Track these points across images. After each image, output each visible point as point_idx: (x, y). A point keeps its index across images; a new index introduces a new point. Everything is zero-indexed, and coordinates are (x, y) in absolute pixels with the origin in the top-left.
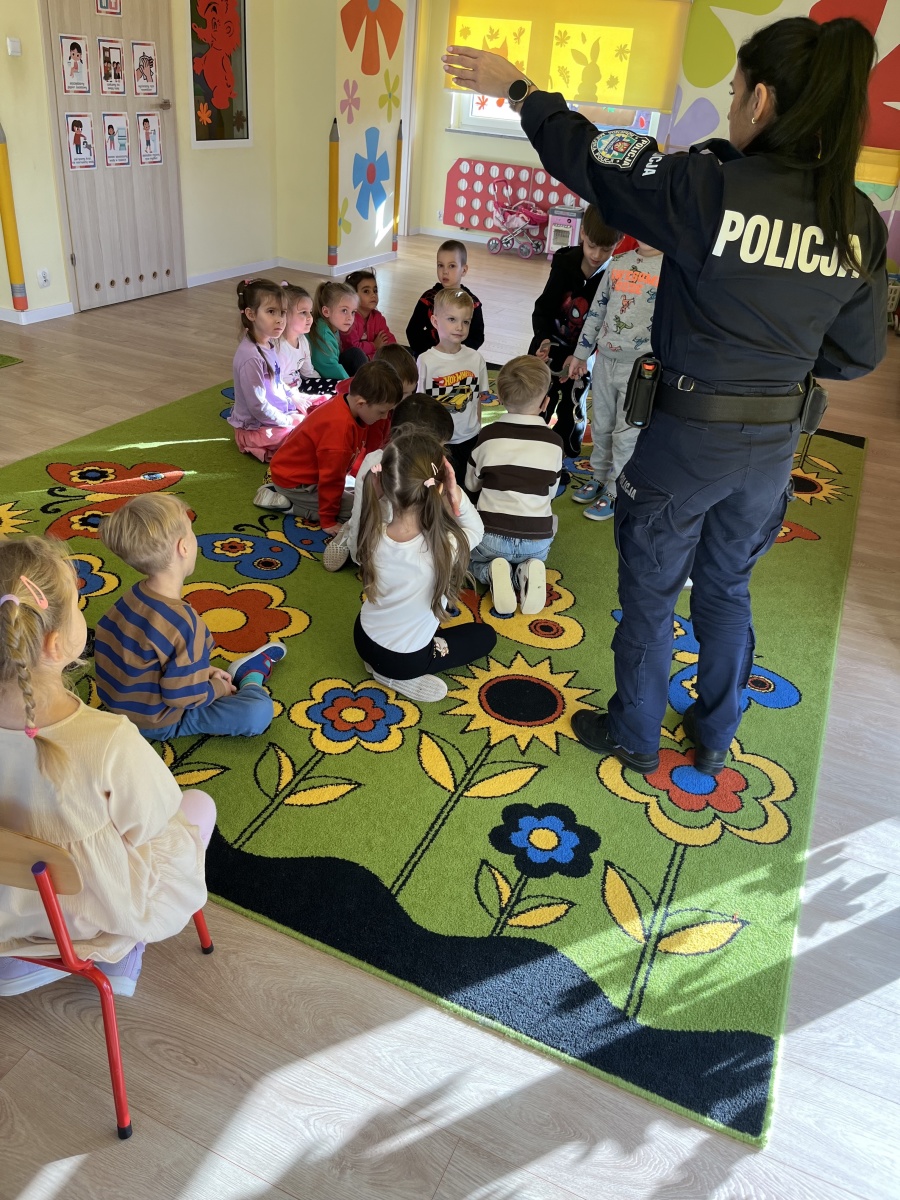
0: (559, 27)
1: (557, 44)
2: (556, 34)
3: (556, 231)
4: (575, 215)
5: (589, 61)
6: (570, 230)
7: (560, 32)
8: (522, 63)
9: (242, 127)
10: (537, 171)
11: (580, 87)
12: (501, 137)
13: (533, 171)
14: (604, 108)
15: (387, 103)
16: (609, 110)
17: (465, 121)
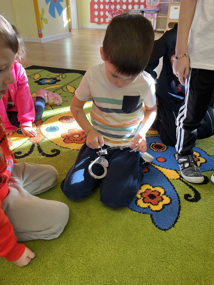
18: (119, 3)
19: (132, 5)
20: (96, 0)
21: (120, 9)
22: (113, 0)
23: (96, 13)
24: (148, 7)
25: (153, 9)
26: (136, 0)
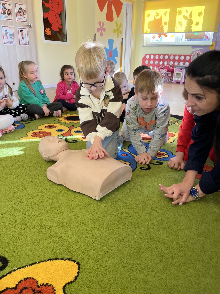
0: (179, 9)
1: (178, 14)
2: (178, 11)
3: (177, 73)
4: (183, 68)
5: (189, 18)
6: (181, 73)
7: (179, 11)
8: (167, 22)
9: (64, 38)
10: (171, 55)
11: (186, 27)
12: (159, 46)
13: (169, 56)
14: (194, 33)
15: (117, 32)
16: (196, 34)
17: (149, 44)
18: (167, 60)
19: (178, 62)
20: (147, 57)
21: (167, 64)
22: (162, 57)
26: (182, 58)
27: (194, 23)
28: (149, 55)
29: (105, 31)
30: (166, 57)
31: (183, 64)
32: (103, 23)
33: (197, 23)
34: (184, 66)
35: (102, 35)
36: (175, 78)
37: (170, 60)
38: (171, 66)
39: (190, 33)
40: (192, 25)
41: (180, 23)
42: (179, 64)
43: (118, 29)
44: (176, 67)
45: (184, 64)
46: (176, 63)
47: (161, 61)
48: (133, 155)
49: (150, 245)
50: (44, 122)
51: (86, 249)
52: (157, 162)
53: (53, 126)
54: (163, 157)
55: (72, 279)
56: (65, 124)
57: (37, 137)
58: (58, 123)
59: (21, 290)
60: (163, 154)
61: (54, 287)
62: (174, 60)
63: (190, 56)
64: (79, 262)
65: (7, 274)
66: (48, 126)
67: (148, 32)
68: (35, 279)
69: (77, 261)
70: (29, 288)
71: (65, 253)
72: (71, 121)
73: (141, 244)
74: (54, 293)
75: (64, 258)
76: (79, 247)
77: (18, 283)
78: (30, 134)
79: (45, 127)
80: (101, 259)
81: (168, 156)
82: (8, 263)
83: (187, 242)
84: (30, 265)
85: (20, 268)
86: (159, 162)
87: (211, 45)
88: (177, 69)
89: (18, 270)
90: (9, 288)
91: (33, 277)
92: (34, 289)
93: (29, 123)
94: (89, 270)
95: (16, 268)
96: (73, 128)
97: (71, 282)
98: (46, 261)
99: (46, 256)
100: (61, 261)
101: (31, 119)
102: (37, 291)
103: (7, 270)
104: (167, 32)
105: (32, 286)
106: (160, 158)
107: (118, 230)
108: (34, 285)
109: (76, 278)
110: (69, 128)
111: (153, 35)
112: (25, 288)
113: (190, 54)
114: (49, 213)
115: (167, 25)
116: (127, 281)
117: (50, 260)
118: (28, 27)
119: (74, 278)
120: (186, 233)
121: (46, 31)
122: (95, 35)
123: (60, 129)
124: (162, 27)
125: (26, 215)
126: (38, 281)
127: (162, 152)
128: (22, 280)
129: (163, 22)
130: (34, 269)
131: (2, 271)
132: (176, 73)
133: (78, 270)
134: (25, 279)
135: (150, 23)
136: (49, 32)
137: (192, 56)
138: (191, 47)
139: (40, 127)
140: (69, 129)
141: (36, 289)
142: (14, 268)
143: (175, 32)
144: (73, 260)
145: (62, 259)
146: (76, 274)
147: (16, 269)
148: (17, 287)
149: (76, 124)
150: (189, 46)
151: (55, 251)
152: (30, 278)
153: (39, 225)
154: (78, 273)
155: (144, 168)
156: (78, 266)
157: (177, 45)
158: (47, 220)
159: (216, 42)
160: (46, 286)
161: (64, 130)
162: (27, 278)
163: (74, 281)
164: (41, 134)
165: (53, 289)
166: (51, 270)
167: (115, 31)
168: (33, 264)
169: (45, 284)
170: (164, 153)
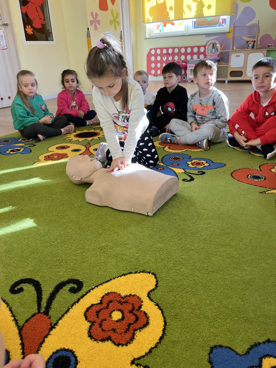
3: (191, 70)
5: (199, 1)
8: (172, 7)
9: (50, 36)
10: (181, 48)
11: (196, 12)
12: (166, 37)
13: (179, 49)
14: (207, 18)
15: (114, 23)
16: (209, 19)
17: (152, 35)
18: (177, 54)
19: (191, 55)
20: (153, 52)
21: (178, 60)
22: (170, 51)
23: (153, 65)
24: (208, 56)
25: (213, 58)
26: (195, 50)
27: (206, 5)
28: (154, 49)
29: (99, 24)
30: (176, 51)
31: (197, 58)
32: (96, 14)
33: (209, 5)
34: (199, 59)
35: (96, 29)
36: (189, 76)
37: (181, 54)
38: (183, 61)
39: (202, 19)
40: (203, 9)
41: (189, 7)
42: (192, 58)
43: (115, 20)
44: (190, 62)
45: (199, 58)
46: (189, 57)
47: (171, 56)
48: (170, 168)
49: (218, 249)
50: (52, 143)
51: (156, 262)
52: (199, 172)
53: (65, 146)
54: (204, 166)
55: (153, 287)
56: (78, 143)
57: (52, 160)
58: (70, 142)
59: (107, 304)
60: (203, 163)
61: (139, 296)
62: (186, 54)
63: (205, 47)
64: (154, 272)
65: (87, 293)
66: (59, 147)
67: (150, 20)
68: (116, 293)
69: (151, 272)
70: (114, 301)
71: (137, 267)
72: (85, 139)
73: (209, 249)
74: (140, 301)
75: (137, 271)
76: (149, 261)
77: (102, 299)
78: (42, 157)
79: (56, 148)
80: (175, 267)
81: (208, 165)
82: (83, 283)
83: (252, 242)
84: (106, 282)
85: (97, 286)
86: (200, 172)
87: (228, 31)
88: (191, 64)
89: (96, 288)
90: (95, 304)
91: (114, 291)
92: (120, 301)
93: (34, 145)
94: (166, 278)
95: (93, 285)
96: (91, 146)
97: (153, 290)
98: (121, 277)
99: (119, 272)
100: (135, 274)
101: (35, 141)
102: (123, 302)
103: (84, 289)
104: (174, 19)
105: (117, 299)
106: (200, 167)
107: (181, 240)
108: (118, 298)
109: (156, 286)
110: (85, 146)
111: (157, 24)
112: (110, 302)
113: (205, 45)
114: (104, 235)
115: (173, 10)
116: (206, 281)
117: (124, 275)
118: (4, 27)
119: (155, 286)
120: (249, 234)
121: (26, 29)
122: (88, 29)
123: (76, 148)
124: (168, 13)
125: (79, 240)
126: (120, 294)
127: (201, 161)
128: (104, 296)
129: (168, 6)
130: (111, 285)
131: (80, 291)
132: (189, 70)
133: (156, 279)
134: (106, 294)
135: (152, 10)
136: (30, 31)
137: (207, 47)
138: (205, 35)
139: (50, 149)
140: (86, 148)
141: (121, 301)
142: (91, 287)
143: (184, 18)
144: (147, 272)
145: (136, 273)
146: (155, 283)
147: (93, 287)
148: (102, 302)
149: (91, 141)
150: (202, 34)
151: (126, 267)
152: (111, 292)
153: (98, 247)
154: (157, 281)
155: (186, 179)
156: (154, 276)
157: (187, 34)
158: (105, 241)
159: (234, 27)
160: (130, 297)
161: (81, 150)
162: (109, 293)
163: (155, 288)
164: (55, 157)
165: (138, 298)
166: (129, 283)
167: (111, 22)
168: (108, 281)
169: (128, 295)
170: (203, 161)
